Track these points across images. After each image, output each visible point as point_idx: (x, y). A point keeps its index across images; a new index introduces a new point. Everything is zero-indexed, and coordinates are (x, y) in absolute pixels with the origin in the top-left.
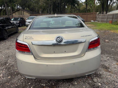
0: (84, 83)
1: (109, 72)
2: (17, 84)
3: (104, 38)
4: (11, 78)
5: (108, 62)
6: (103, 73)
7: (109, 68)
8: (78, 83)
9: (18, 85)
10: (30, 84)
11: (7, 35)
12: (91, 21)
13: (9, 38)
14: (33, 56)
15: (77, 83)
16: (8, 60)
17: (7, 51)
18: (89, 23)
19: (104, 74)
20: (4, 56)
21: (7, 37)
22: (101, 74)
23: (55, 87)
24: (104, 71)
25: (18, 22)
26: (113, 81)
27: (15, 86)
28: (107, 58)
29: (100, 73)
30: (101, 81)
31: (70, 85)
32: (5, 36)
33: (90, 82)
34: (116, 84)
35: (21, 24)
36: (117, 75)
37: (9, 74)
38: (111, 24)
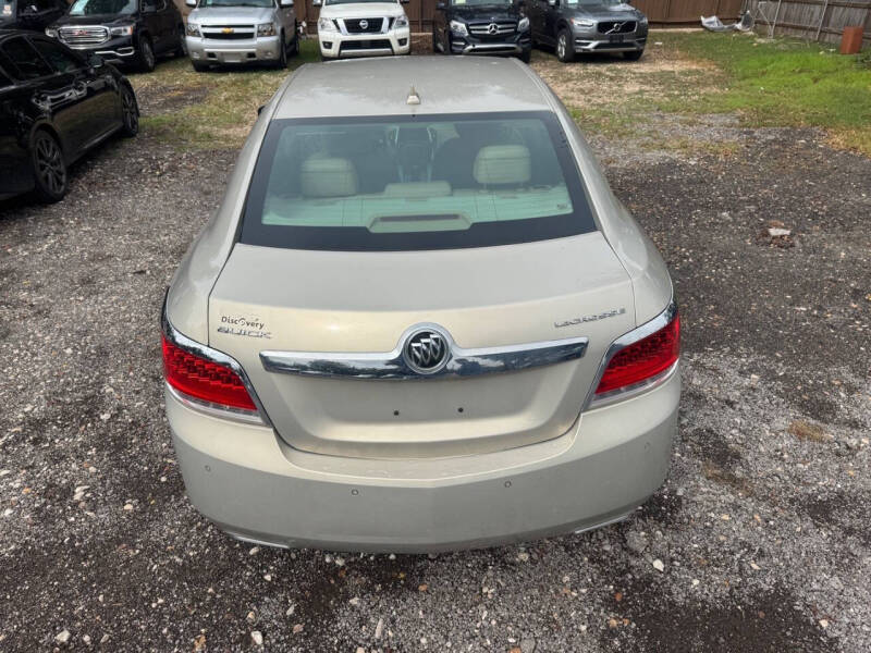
0: (572, 555)
1: (735, 482)
2: (180, 552)
3: (767, 201)
4: (143, 512)
5: (743, 416)
6: (695, 490)
7: (737, 456)
8: (535, 556)
9: (188, 556)
10: (258, 554)
11: (62, 168)
12: (699, 23)
13: (81, 186)
14: (272, 430)
15: (531, 558)
16: (99, 383)
17: (85, 308)
18: (680, 36)
19: (699, 498)
20: (69, 351)
21: (64, 179)
22: (679, 499)
23: (402, 575)
24: (701, 481)
25: (129, 30)
26: (743, 544)
27: (172, 564)
28: (746, 382)
29: (673, 492)
30: (670, 547)
31: (485, 566)
32: (47, 178)
33: (607, 548)
34: (755, 566)
35: (147, 46)
36: (774, 504)
37: (125, 482)
38: (846, 59)
